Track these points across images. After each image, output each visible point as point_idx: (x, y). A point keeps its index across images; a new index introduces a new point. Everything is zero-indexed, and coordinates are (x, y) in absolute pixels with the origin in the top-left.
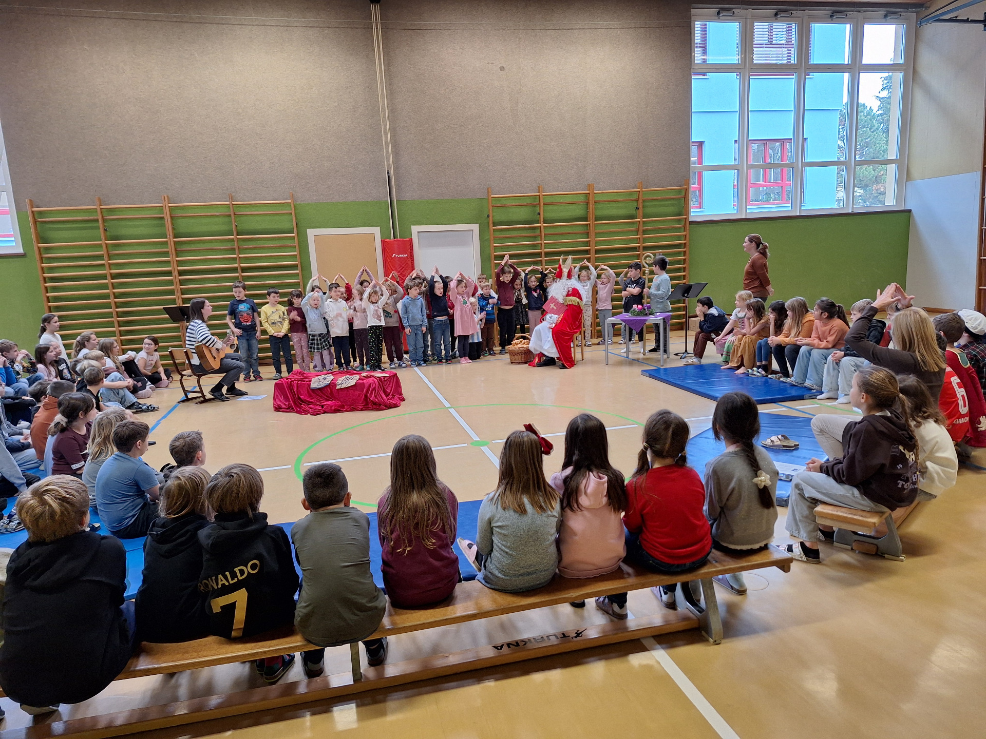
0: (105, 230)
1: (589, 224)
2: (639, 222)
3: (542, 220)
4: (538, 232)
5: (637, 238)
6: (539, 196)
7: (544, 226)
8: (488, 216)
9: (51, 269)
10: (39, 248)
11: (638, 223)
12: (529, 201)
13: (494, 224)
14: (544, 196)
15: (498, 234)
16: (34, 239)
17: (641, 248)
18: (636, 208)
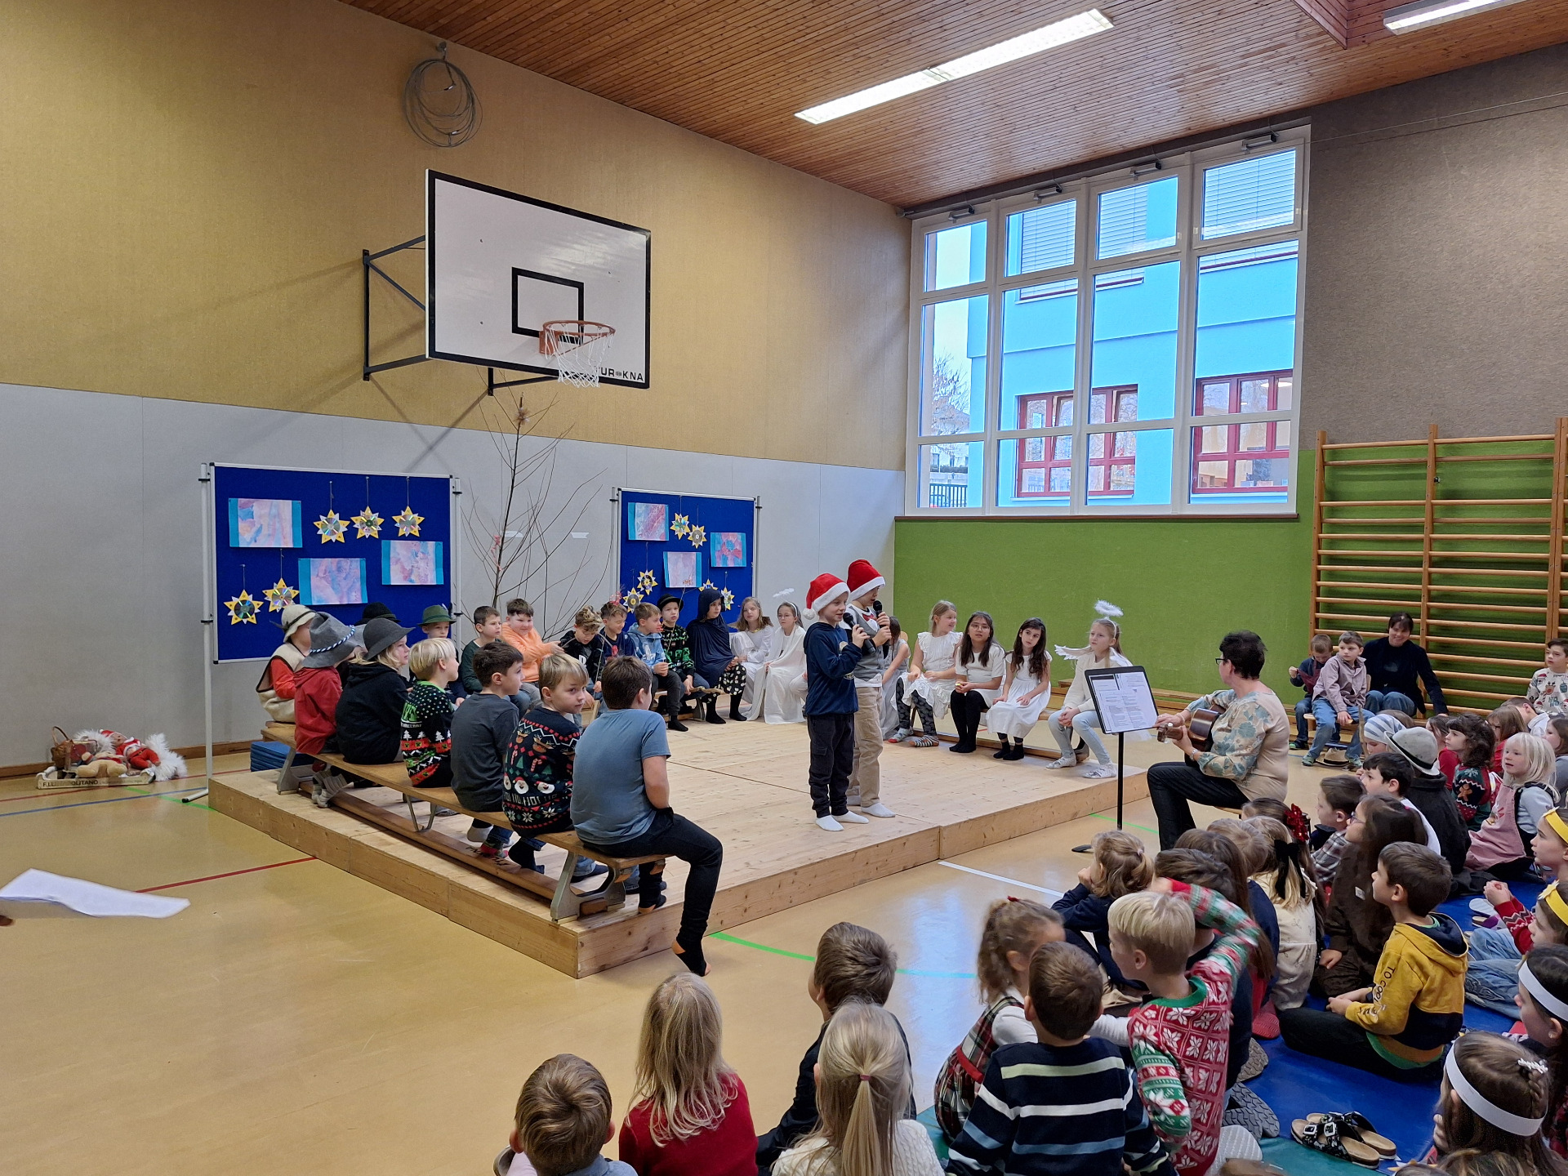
0: (1436, 481)
9: (1333, 543)
10: (1320, 507)
16: (1316, 493)
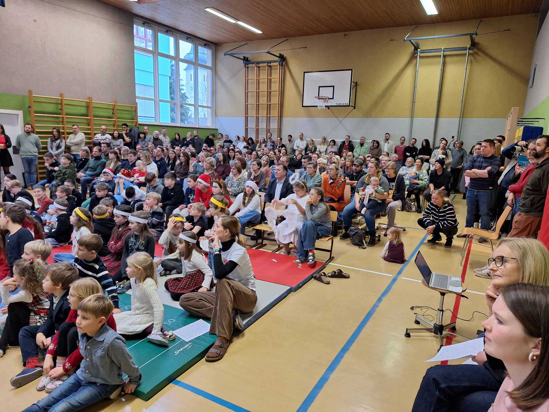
1: (90, 119)
2: (115, 121)
3: (64, 114)
4: (60, 120)
6: (62, 99)
7: (66, 117)
8: (30, 107)
12: (55, 102)
13: (35, 112)
14: (64, 100)
15: (37, 119)
18: (113, 113)
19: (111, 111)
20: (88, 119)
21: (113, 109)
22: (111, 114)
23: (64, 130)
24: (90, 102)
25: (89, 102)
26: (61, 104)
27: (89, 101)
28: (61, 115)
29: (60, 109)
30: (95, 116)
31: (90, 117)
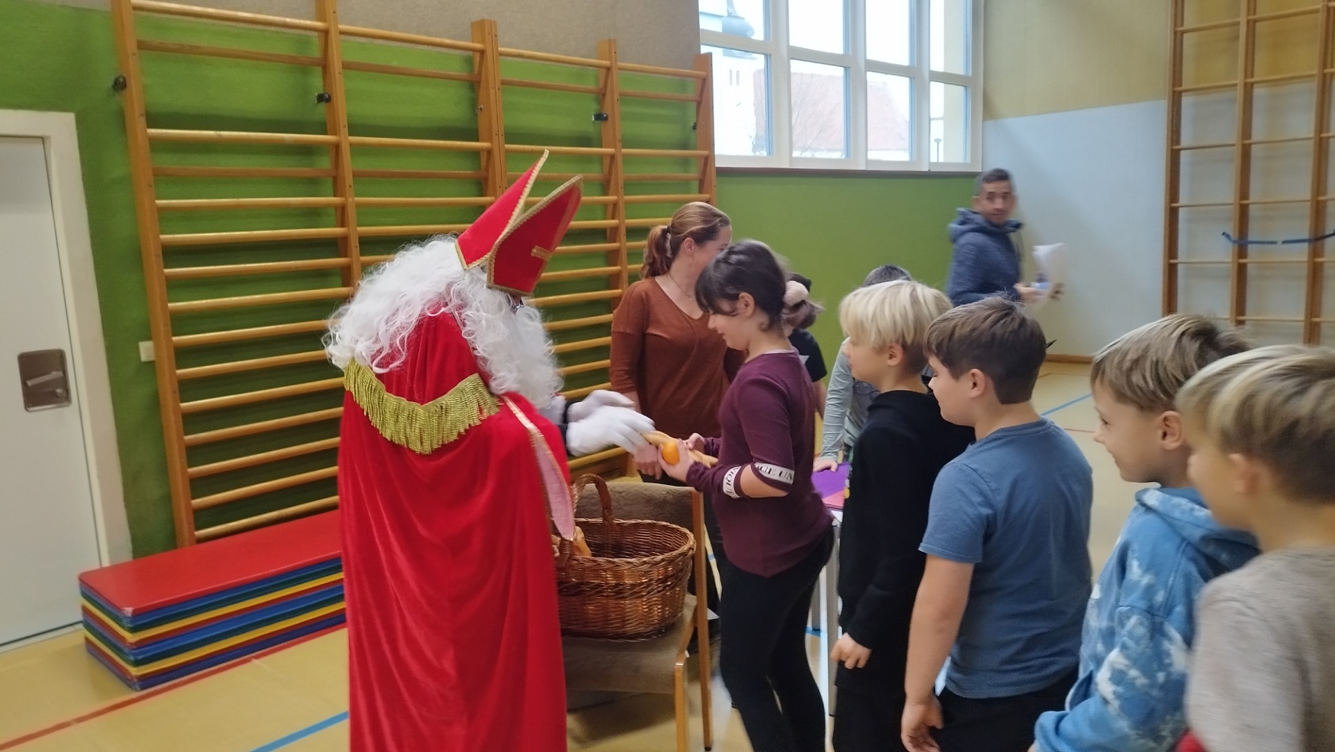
1: (489, 152)
2: (613, 157)
3: (343, 123)
4: (325, 163)
5: (605, 205)
6: (326, 33)
7: (351, 145)
8: (120, 85)
11: (607, 161)
12: (284, 49)
13: (154, 120)
14: (343, 37)
15: (169, 162)
17: (623, 231)
18: (600, 117)
19: (593, 108)
20: (476, 153)
21: (601, 96)
22: (587, 125)
23: (342, 225)
24: (489, 53)
25: (482, 52)
26: (324, 64)
27: (478, 46)
28: (326, 133)
29: (321, 98)
30: (512, 137)
31: (490, 140)
